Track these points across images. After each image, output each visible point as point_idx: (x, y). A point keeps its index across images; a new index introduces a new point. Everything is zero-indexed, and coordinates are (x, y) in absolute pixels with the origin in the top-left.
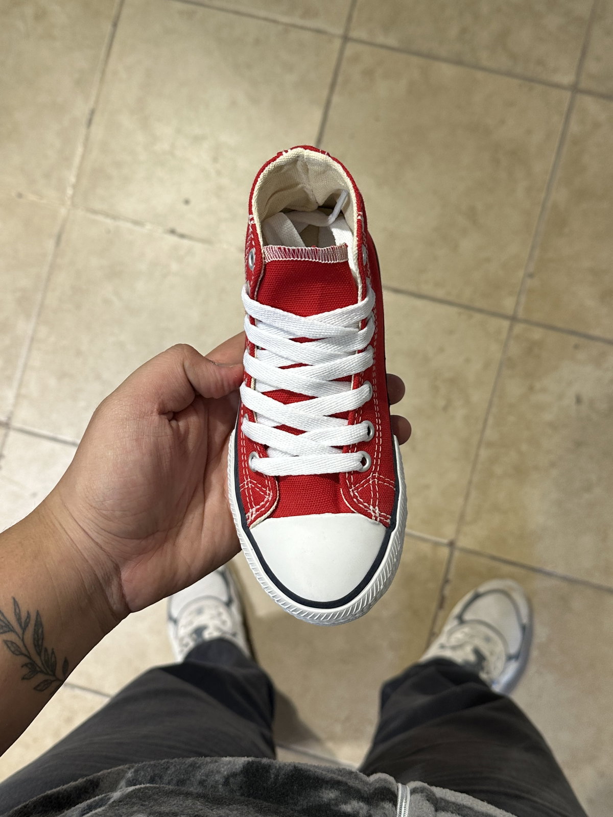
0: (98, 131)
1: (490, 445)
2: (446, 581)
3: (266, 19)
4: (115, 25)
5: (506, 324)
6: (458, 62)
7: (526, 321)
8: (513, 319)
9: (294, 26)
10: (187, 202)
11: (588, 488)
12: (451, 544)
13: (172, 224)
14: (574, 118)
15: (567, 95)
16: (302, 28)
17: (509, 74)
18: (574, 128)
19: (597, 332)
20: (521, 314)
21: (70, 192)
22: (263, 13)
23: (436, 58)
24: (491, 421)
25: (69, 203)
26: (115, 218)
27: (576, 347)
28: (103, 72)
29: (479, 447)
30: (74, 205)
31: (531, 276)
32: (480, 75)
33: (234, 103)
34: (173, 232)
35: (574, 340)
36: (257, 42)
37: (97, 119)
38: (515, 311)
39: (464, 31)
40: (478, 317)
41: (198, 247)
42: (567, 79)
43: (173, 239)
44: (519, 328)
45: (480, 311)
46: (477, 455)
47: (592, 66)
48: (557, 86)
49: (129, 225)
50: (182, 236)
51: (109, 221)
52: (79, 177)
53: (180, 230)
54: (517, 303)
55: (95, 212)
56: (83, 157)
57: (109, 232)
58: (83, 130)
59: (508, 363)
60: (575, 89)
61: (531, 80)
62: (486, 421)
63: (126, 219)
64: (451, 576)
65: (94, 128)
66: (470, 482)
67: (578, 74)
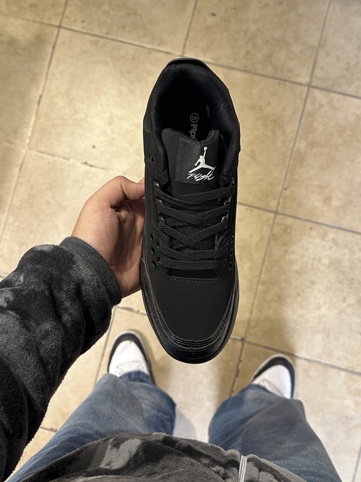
0: (44, 107)
1: (263, 283)
2: (240, 361)
3: (138, 46)
4: (54, 48)
5: (272, 215)
6: (245, 71)
7: (283, 214)
8: (276, 213)
9: (154, 50)
10: (94, 147)
11: (319, 308)
12: (243, 340)
13: (85, 160)
14: (308, 102)
15: (306, 88)
16: (159, 51)
17: (273, 78)
18: (309, 107)
19: (322, 221)
20: (280, 211)
21: (27, 141)
22: (136, 43)
23: (233, 69)
24: (264, 270)
25: (27, 147)
26: (53, 155)
27: (311, 228)
28: (47, 74)
29: (258, 285)
30: (30, 148)
31: (286, 189)
32: (257, 78)
33: (120, 93)
34: (86, 163)
35: (309, 225)
36: (133, 59)
37: (43, 100)
38: (277, 209)
39: (248, 53)
40: (256, 211)
41: (100, 172)
42: (305, 80)
43: (87, 168)
44: (279, 217)
45: (258, 208)
46: (257, 289)
47: (319, 73)
48: (300, 84)
49: (61, 160)
50: (91, 166)
51: (50, 157)
52: (33, 133)
53: (90, 163)
54: (279, 204)
55: (41, 152)
56: (35, 121)
57: (49, 163)
58: (36, 106)
59: (273, 237)
60: (309, 86)
61: (285, 81)
62: (261, 270)
63: (60, 157)
64: (242, 358)
65: (41, 105)
66: (253, 304)
67: (311, 77)
